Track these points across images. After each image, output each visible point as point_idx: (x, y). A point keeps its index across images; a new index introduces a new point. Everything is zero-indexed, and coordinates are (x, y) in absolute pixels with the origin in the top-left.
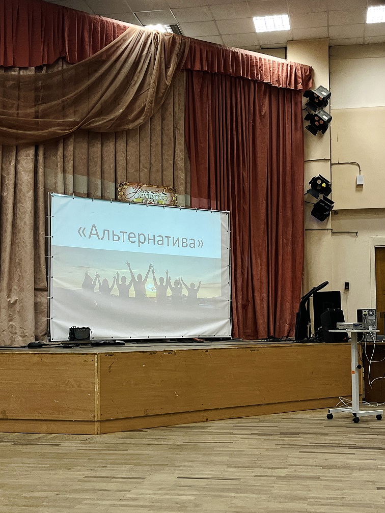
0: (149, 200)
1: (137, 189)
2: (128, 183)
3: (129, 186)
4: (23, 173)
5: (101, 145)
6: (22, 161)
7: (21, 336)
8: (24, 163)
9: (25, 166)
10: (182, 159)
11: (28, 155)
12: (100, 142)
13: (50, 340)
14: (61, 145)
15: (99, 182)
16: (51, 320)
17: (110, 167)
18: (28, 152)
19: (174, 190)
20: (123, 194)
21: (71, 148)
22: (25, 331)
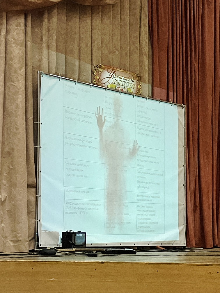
0: (121, 87)
1: (112, 74)
2: (103, 66)
3: (104, 69)
4: (13, 45)
5: (78, 19)
6: (12, 31)
7: (12, 241)
8: (15, 34)
9: (16, 37)
10: (146, 43)
11: (19, 25)
12: (78, 16)
13: (38, 246)
14: (46, 15)
15: (77, 63)
16: (39, 222)
17: (87, 46)
18: (19, 21)
19: (139, 78)
20: (98, 77)
21: (54, 20)
22: (19, 235)
